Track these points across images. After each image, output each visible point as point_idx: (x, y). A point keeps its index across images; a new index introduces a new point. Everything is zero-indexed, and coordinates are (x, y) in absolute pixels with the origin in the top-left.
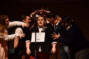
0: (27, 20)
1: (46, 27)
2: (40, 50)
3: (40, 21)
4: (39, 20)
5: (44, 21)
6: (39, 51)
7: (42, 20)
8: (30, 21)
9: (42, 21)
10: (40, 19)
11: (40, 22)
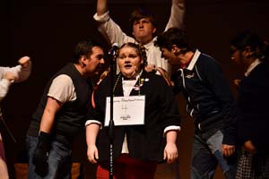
0: (93, 57)
1: (147, 80)
2: (125, 150)
3: (127, 59)
4: (124, 56)
5: (137, 59)
6: (123, 152)
7: (131, 56)
8: (102, 61)
9: (132, 60)
10: (127, 55)
11: (126, 62)
